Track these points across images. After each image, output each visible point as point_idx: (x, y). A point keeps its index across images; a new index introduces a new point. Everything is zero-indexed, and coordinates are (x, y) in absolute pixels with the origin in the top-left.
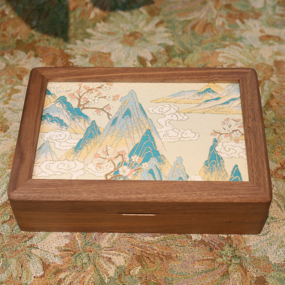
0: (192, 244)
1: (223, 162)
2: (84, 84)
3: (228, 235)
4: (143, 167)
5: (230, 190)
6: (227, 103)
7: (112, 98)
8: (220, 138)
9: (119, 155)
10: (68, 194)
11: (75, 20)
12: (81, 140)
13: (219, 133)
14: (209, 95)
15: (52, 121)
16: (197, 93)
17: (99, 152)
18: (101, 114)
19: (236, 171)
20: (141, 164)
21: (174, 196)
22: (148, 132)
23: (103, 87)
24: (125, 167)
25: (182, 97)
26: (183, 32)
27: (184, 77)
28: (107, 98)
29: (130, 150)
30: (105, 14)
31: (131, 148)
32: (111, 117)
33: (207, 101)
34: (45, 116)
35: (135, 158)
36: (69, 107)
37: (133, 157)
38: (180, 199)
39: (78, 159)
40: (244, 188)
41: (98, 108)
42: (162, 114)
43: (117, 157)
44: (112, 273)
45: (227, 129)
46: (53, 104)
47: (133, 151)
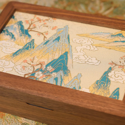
1: (110, 83)
2: (38, 16)
4: (52, 75)
5: (105, 103)
7: (51, 28)
8: (115, 67)
9: (40, 64)
12: (20, 50)
13: (115, 64)
14: (119, 38)
15: (7, 35)
16: (111, 35)
17: (28, 60)
18: (40, 36)
19: (117, 92)
20: (52, 73)
21: (63, 98)
22: (66, 53)
23: (49, 20)
24: (40, 72)
25: (99, 36)
27: (105, 23)
28: (49, 27)
29: (48, 63)
31: (50, 61)
32: (45, 39)
33: (116, 42)
34: (4, 31)
35: (50, 68)
36: (22, 28)
37: (48, 67)
38: (66, 101)
39: (12, 61)
40: (116, 104)
41: (39, 32)
42: (81, 44)
43: (38, 65)
45: (122, 63)
46: (13, 24)
47: (50, 63)
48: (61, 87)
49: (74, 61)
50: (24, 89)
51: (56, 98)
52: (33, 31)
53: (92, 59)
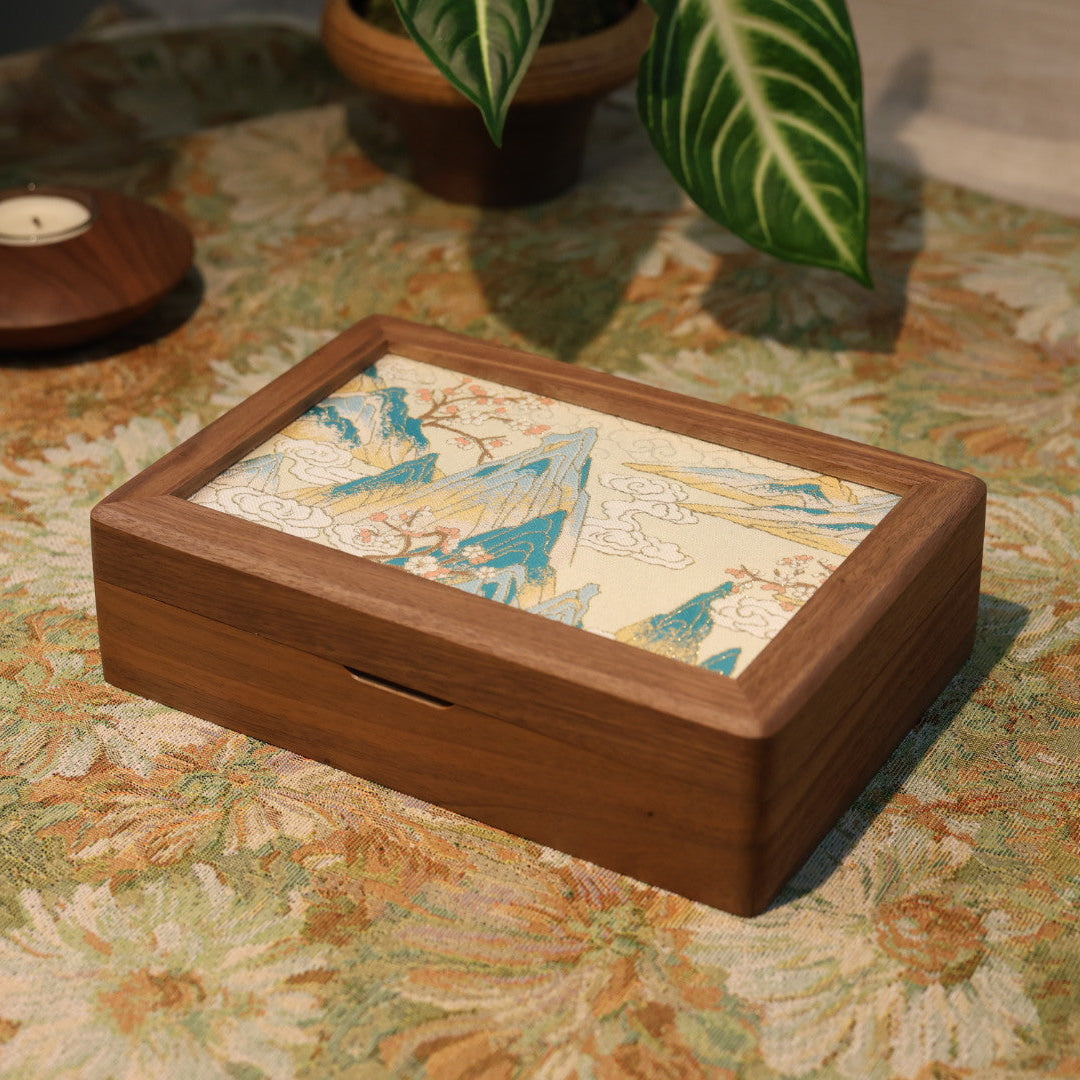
0: (529, 866)
1: (708, 631)
2: (476, 382)
3: (652, 886)
4: (477, 573)
6: (839, 527)
7: (524, 428)
8: (748, 585)
9: (437, 533)
10: (232, 549)
11: (626, 326)
12: (370, 478)
13: (753, 576)
14: (802, 497)
15: (328, 424)
16: (771, 485)
17: (389, 513)
18: (468, 447)
19: (726, 660)
20: (478, 566)
22: (560, 516)
23: (523, 402)
24: (433, 559)
25: (718, 480)
26: (925, 436)
28: (513, 423)
29: (473, 535)
30: (722, 337)
31: (482, 529)
32: (487, 459)
33: (783, 507)
34: (318, 411)
35: (474, 552)
36: (397, 412)
37: (469, 549)
38: (509, 651)
39: (325, 509)
41: (468, 435)
42: (631, 494)
43: (430, 534)
44: (256, 841)
45: (783, 575)
46: (363, 394)
47: (481, 537)
48: (504, 607)
49: (581, 542)
50: (347, 593)
51: (471, 635)
52: (443, 427)
53: (662, 547)
